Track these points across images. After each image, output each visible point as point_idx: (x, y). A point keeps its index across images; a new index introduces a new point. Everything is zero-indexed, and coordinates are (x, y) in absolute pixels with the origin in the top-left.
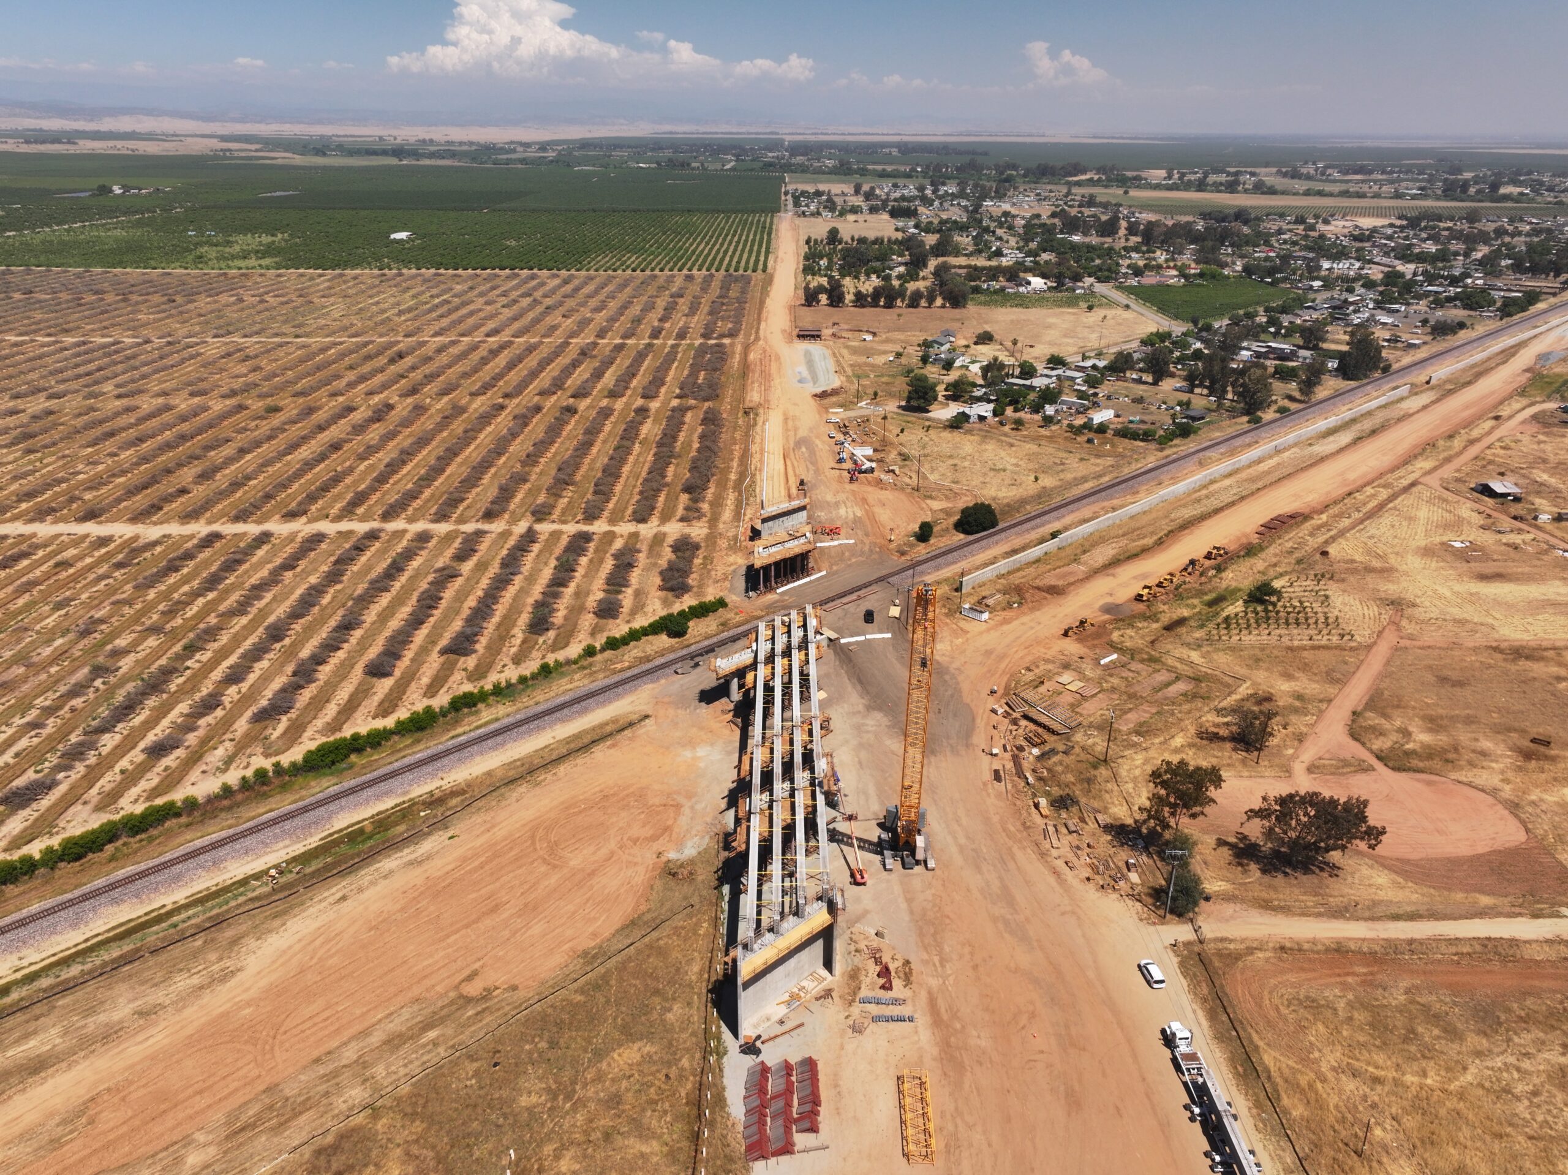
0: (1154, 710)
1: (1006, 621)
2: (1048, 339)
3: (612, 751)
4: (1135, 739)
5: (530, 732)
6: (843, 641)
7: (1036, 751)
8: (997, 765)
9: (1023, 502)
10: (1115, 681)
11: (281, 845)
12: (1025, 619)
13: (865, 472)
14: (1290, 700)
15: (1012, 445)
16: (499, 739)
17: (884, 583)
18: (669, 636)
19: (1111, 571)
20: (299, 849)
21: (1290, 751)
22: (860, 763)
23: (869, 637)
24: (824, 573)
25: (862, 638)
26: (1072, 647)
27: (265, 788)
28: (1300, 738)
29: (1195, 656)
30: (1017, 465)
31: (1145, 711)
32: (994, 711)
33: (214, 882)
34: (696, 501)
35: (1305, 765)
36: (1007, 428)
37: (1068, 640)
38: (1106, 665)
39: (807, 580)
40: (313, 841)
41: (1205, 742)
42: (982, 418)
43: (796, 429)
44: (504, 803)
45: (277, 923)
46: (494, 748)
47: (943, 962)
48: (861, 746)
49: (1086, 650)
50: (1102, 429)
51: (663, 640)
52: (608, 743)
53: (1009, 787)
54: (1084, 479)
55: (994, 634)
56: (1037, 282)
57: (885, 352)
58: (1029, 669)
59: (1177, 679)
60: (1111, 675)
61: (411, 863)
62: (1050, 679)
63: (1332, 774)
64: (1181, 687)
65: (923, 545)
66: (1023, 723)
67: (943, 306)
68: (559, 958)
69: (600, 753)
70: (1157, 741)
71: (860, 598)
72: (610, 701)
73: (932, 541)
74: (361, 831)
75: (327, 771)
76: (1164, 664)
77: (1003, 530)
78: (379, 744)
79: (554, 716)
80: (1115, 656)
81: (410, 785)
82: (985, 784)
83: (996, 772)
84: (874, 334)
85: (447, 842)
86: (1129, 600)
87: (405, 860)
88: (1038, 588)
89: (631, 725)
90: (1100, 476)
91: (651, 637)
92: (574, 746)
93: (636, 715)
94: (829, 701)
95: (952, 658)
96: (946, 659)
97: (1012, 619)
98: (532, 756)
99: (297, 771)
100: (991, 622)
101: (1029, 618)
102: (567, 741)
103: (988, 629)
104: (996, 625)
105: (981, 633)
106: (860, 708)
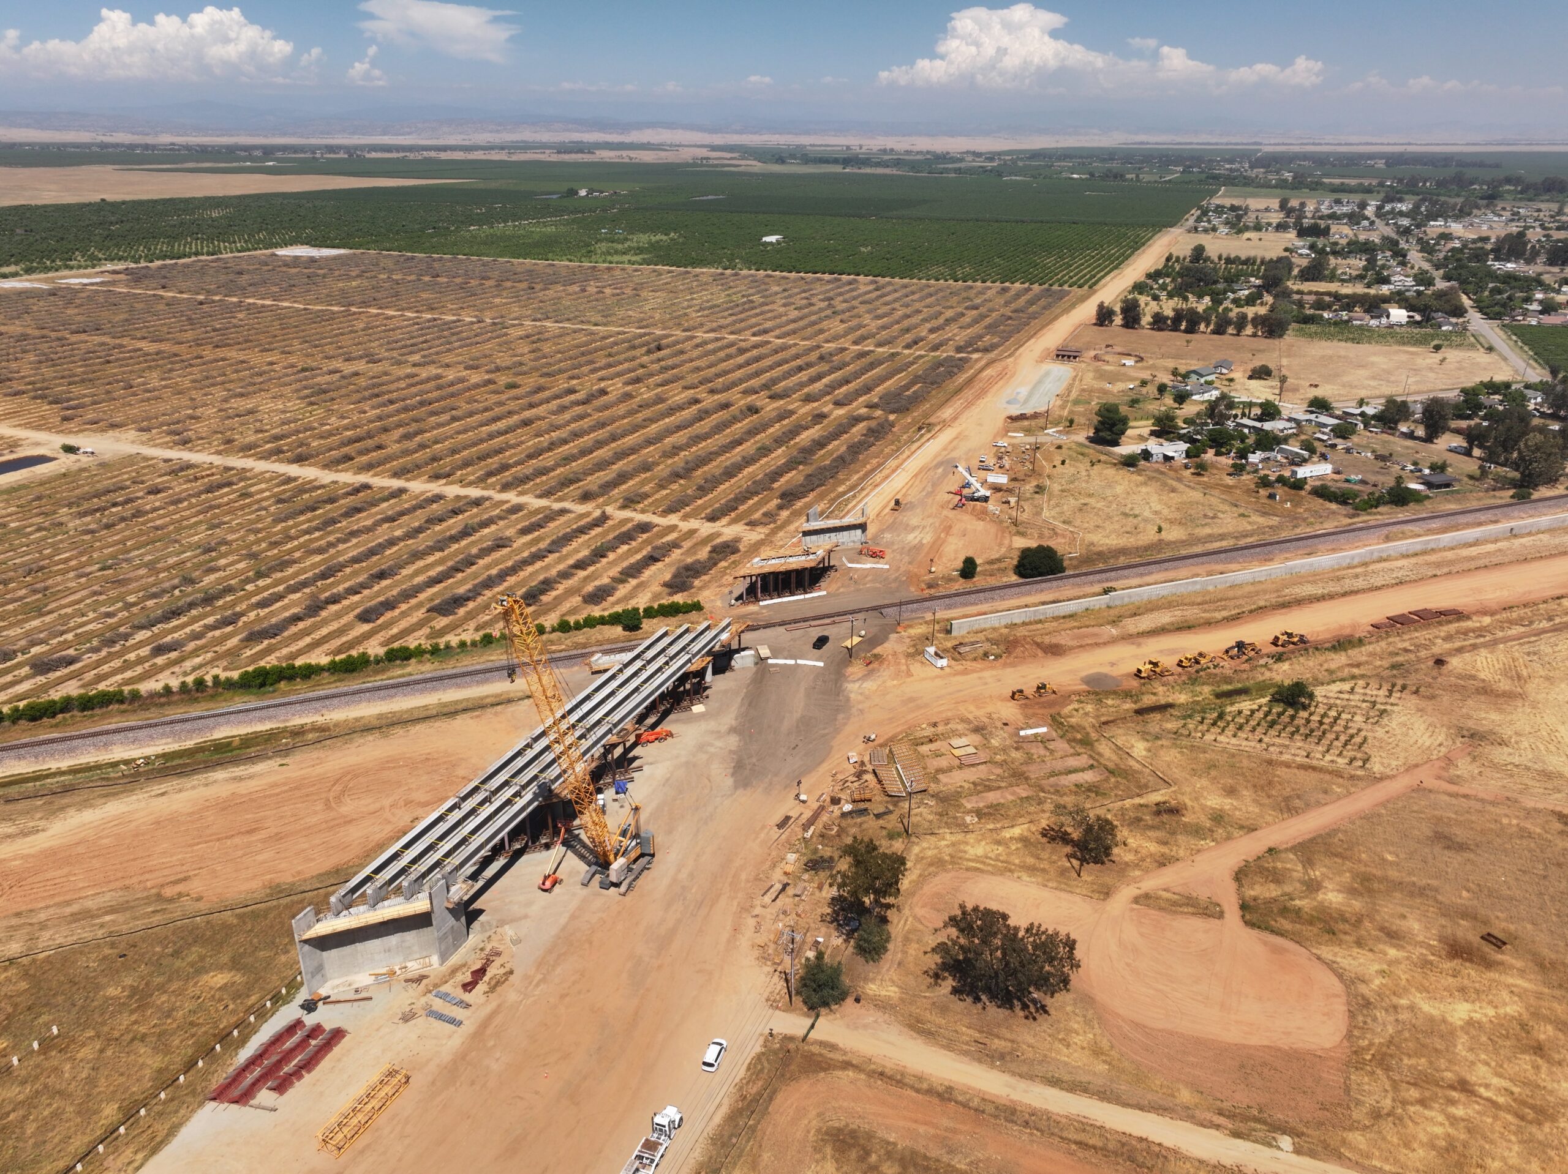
0: (1025, 795)
1: (965, 672)
7: (848, 807)
18: (624, 629)
23: (800, 661)
24: (827, 592)
29: (1140, 747)
30: (1156, 512)
31: (1013, 793)
39: (800, 597)
44: (348, 746)
51: (616, 632)
54: (1221, 537)
55: (938, 683)
58: (934, 725)
62: (945, 739)
63: (1160, 909)
65: (962, 580)
71: (833, 623)
73: (976, 578)
76: (1092, 749)
77: (1062, 578)
78: (309, 677)
79: (453, 680)
80: (1044, 729)
85: (277, 768)
86: (1128, 675)
91: (607, 627)
92: (446, 710)
93: (520, 694)
94: (701, 716)
95: (867, 698)
96: (860, 698)
97: (974, 671)
98: (407, 711)
99: (230, 685)
100: (947, 670)
101: (994, 672)
102: (445, 705)
103: (937, 677)
104: (950, 675)
105: (924, 679)
106: (724, 728)
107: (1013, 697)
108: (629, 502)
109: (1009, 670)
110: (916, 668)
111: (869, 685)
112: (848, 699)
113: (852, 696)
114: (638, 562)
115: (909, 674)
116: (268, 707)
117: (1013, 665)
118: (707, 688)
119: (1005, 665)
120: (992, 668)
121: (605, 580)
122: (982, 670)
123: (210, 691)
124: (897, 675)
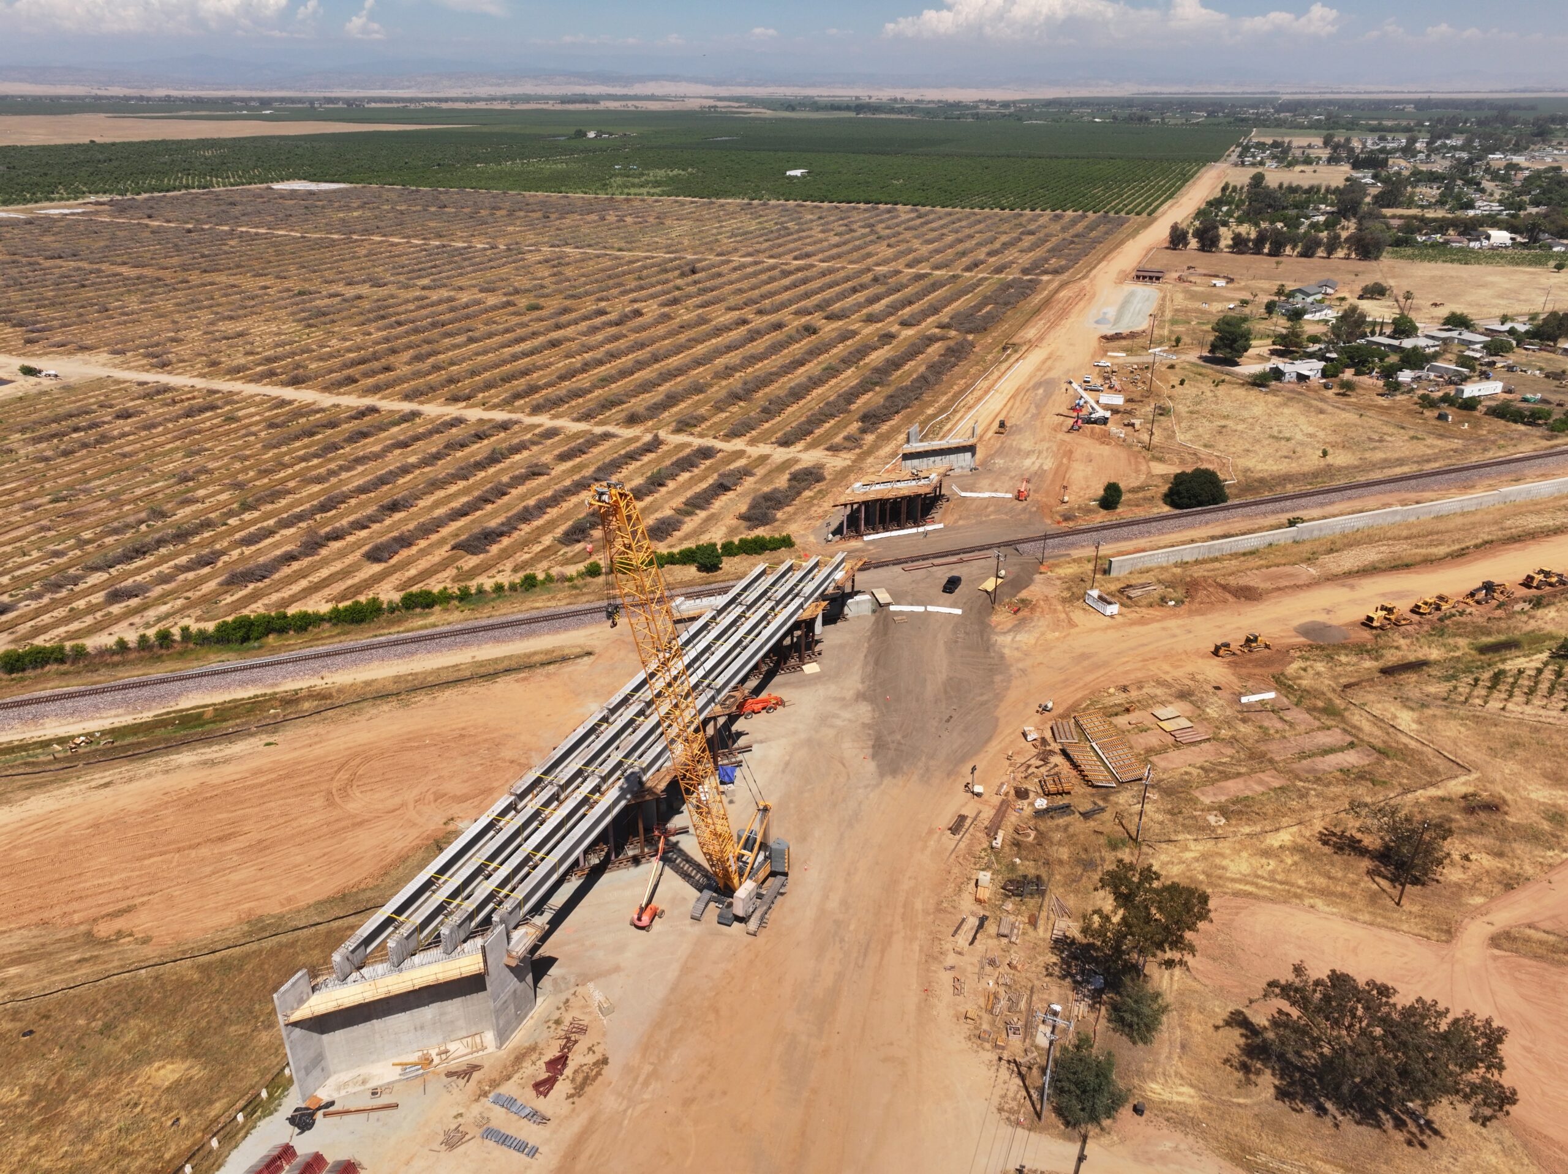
0: (1276, 784)
1: (1142, 622)
2: (1469, 298)
3: (516, 685)
4: (1212, 819)
5: (450, 647)
6: (892, 608)
7: (1041, 803)
8: (969, 811)
9: (1287, 478)
10: (1244, 729)
11: (113, 712)
12: (1172, 623)
13: (1095, 422)
14: (1535, 818)
15: (1322, 412)
16: (414, 646)
17: (1009, 550)
18: (699, 569)
19: (1350, 581)
20: (127, 720)
21: (1478, 900)
22: (787, 764)
23: (930, 608)
24: (941, 526)
25: (921, 609)
26: (1216, 671)
27: (163, 651)
28: (1510, 883)
29: (1406, 719)
30: (1310, 435)
31: (1261, 782)
32: (1025, 735)
33: (21, 737)
34: (863, 431)
35: (1491, 930)
36: (1330, 393)
37: (1216, 661)
38: (1249, 705)
39: (914, 530)
40: (147, 716)
41: (1326, 849)
42: (1302, 378)
43: (1050, 369)
44: (356, 718)
45: (25, 794)
46: (400, 656)
47: (654, 1075)
48: (809, 742)
49: (1233, 679)
50: (1470, 405)
51: (691, 571)
52: (522, 675)
53: (962, 845)
54: (1401, 462)
55: (1112, 634)
56: (1500, 236)
57: (1231, 300)
58: (1125, 689)
59: (1352, 745)
60: (1244, 721)
61: (205, 763)
62: (1145, 708)
63: (1536, 957)
64: (1352, 758)
65: (1103, 512)
66: (1058, 759)
67: (1347, 257)
68: (226, 918)
69: (503, 686)
70: (1247, 830)
71: (961, 561)
72: (566, 629)
73: (1120, 509)
74: (200, 716)
75: (236, 646)
76: (1343, 720)
77: (1227, 508)
78: (306, 630)
79: (490, 633)
80: (1271, 695)
81: (284, 677)
82: (931, 832)
83: (962, 818)
84: (1230, 280)
85: (261, 748)
86: (1353, 624)
87: (204, 757)
88: (1225, 588)
89: (564, 659)
90: (1428, 461)
91: (677, 567)
92: (483, 671)
93: (578, 650)
94: (816, 678)
95: (1027, 654)
96: (1017, 654)
97: (1153, 620)
98: (432, 672)
99: (204, 640)
100: (1119, 619)
101: (1180, 622)
102: (481, 664)
103: (1108, 628)
104: (1124, 624)
105: (1094, 630)
106: (849, 694)
107: (1216, 652)
108: (683, 426)
109: (1198, 619)
110: (1078, 616)
111: (1025, 638)
112: (1002, 657)
113: (1007, 651)
114: (705, 491)
115: (1072, 624)
116: (252, 667)
117: (1200, 612)
118: (818, 642)
119: (1191, 613)
120: (1177, 616)
121: (667, 512)
122: (1163, 619)
123: (178, 647)
124: (1056, 625)
